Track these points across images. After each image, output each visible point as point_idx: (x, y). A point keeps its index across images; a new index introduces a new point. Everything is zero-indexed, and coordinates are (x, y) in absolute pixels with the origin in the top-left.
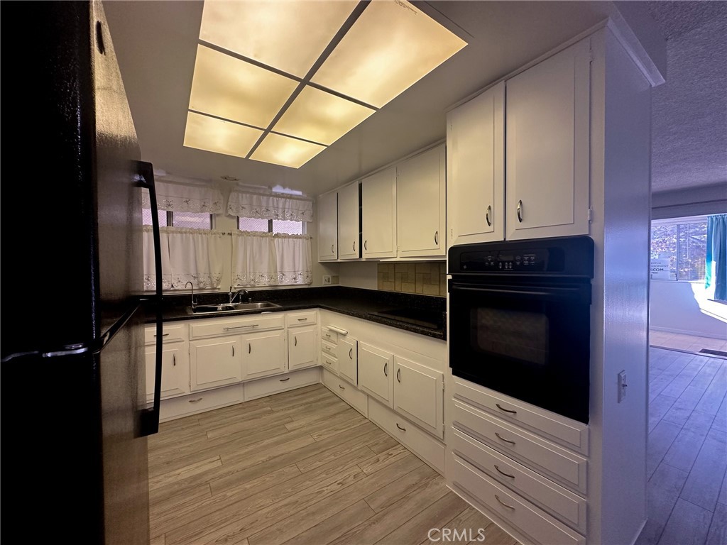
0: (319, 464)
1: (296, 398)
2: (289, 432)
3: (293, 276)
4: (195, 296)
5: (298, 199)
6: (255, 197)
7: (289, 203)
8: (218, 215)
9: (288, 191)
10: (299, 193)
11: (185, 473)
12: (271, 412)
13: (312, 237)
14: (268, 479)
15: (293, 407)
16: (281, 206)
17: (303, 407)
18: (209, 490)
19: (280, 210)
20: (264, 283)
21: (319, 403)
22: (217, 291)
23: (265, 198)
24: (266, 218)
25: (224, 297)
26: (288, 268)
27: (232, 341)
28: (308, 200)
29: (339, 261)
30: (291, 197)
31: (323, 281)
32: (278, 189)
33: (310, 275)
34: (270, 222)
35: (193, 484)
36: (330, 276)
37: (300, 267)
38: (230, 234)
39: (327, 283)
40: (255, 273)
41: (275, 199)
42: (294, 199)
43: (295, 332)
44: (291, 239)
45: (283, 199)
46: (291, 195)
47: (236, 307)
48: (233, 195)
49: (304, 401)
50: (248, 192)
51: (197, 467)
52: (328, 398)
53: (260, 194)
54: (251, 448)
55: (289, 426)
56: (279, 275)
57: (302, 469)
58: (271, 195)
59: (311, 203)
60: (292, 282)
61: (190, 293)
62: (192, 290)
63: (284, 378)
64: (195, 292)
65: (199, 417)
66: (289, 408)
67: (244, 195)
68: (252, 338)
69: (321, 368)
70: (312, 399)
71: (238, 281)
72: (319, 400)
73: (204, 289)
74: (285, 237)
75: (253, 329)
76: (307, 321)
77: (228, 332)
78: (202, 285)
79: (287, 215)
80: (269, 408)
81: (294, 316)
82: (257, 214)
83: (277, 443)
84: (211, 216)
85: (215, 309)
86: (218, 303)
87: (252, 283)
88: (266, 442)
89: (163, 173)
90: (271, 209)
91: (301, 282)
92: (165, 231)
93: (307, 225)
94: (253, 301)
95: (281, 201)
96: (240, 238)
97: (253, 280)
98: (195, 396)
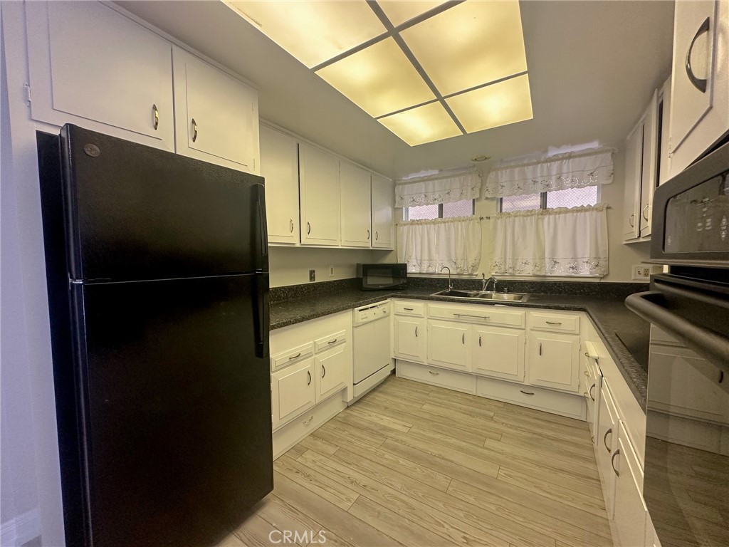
1: (532, 421)
2: (483, 447)
3: (574, 264)
4: (453, 280)
6: (517, 170)
7: (567, 166)
10: (595, 145)
11: (386, 421)
12: (491, 419)
13: (610, 208)
14: (418, 470)
15: (517, 428)
16: (554, 172)
17: (529, 435)
18: (381, 443)
19: (555, 178)
20: (527, 272)
22: (474, 278)
23: (531, 167)
24: (535, 192)
26: (562, 253)
27: (463, 328)
28: (606, 151)
29: (641, 240)
30: (570, 156)
32: (552, 153)
34: (544, 196)
35: (381, 432)
37: (586, 252)
38: (488, 218)
39: (642, 277)
40: (515, 259)
41: (545, 165)
42: (575, 157)
43: (542, 337)
44: (569, 215)
45: (558, 163)
47: (484, 296)
48: (492, 175)
50: (506, 168)
51: (394, 423)
53: (524, 165)
54: (438, 436)
55: (489, 443)
56: (548, 263)
57: (450, 489)
58: (539, 162)
59: (609, 155)
60: (571, 273)
61: (447, 277)
62: (450, 274)
64: (452, 277)
66: (511, 427)
67: (504, 171)
70: (551, 433)
71: (495, 269)
72: (560, 441)
73: (462, 274)
74: (560, 213)
75: (485, 321)
76: (562, 327)
77: (459, 318)
78: (458, 270)
79: (567, 182)
80: (492, 414)
81: (539, 316)
82: (525, 191)
83: (460, 449)
84: (474, 200)
85: (468, 295)
86: (471, 289)
87: (511, 271)
88: (453, 441)
89: (436, 172)
90: (539, 180)
91: (586, 272)
92: (434, 222)
93: (603, 189)
94: (509, 291)
95: (555, 165)
96: (499, 221)
97: (514, 268)
98: (434, 369)
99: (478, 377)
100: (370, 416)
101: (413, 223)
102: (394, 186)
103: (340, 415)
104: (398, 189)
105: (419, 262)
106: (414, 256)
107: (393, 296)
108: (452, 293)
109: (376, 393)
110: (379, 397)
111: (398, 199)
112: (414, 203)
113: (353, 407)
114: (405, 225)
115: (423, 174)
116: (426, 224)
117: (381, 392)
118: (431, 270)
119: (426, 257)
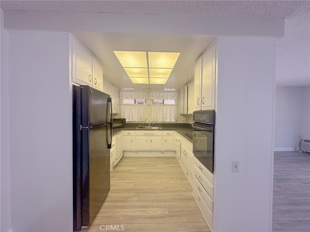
0: (159, 176)
1: (165, 159)
2: (157, 167)
3: (171, 119)
4: (140, 124)
5: (172, 92)
6: (157, 93)
7: (169, 94)
8: (147, 100)
9: (169, 89)
10: (174, 90)
12: (156, 161)
13: (177, 105)
14: (145, 175)
17: (165, 162)
18: (131, 173)
19: (166, 96)
20: (160, 121)
21: (171, 162)
22: (146, 123)
23: (161, 93)
24: (162, 99)
25: (147, 125)
26: (168, 116)
27: (146, 138)
28: (176, 92)
29: (184, 114)
31: (182, 121)
33: (176, 118)
35: (129, 171)
36: (184, 119)
37: (173, 116)
38: (150, 105)
39: (183, 122)
40: (157, 117)
43: (166, 138)
44: (169, 106)
45: (167, 93)
46: (170, 91)
47: (150, 128)
48: (151, 93)
51: (131, 168)
52: (175, 162)
53: (159, 92)
54: (145, 168)
56: (165, 118)
57: (154, 176)
58: (163, 92)
60: (170, 121)
61: (138, 123)
63: (163, 152)
65: (137, 158)
67: (154, 93)
68: (152, 138)
69: (175, 151)
71: (152, 120)
74: (167, 105)
75: (152, 135)
76: (170, 134)
77: (145, 134)
78: (142, 121)
79: (169, 98)
81: (165, 132)
82: (158, 98)
84: (145, 100)
85: (145, 128)
86: (146, 126)
88: (149, 168)
89: (134, 89)
90: (163, 96)
91: (173, 121)
92: (133, 105)
93: (176, 101)
94: (156, 126)
96: (153, 106)
97: (157, 120)
98: (137, 152)
99: (150, 151)
100: (123, 168)
101: (126, 105)
102: (119, 91)
104: (121, 93)
107: (123, 130)
108: (140, 128)
111: (121, 96)
112: (127, 98)
114: (123, 105)
115: (130, 89)
116: (131, 105)
117: (122, 162)
119: (131, 116)
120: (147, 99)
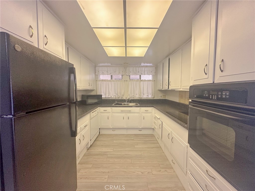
0: (139, 163)
1: (143, 137)
2: (135, 148)
3: (148, 95)
4: (117, 100)
6: (134, 68)
7: (146, 69)
9: (146, 64)
10: (151, 65)
11: (104, 150)
12: (133, 140)
13: (155, 80)
14: (122, 161)
15: (140, 140)
16: (143, 70)
17: (144, 141)
18: (106, 157)
19: (143, 72)
20: (137, 97)
21: (149, 142)
22: (123, 99)
23: (138, 68)
24: (139, 75)
25: (124, 101)
26: (145, 92)
27: (123, 115)
28: (153, 67)
29: (163, 89)
30: (147, 66)
32: (142, 64)
33: (154, 94)
34: (140, 76)
35: (104, 154)
36: (162, 95)
37: (150, 91)
38: (127, 81)
39: (160, 98)
40: (134, 93)
41: (141, 68)
42: (148, 67)
43: (144, 115)
44: (147, 82)
47: (127, 104)
48: (128, 68)
49: (145, 140)
50: (132, 67)
51: (107, 149)
52: (153, 141)
53: (136, 67)
54: (122, 149)
55: (136, 146)
56: (142, 94)
57: (132, 162)
59: (155, 68)
60: (147, 97)
62: (116, 98)
63: (140, 130)
64: (117, 99)
65: (114, 135)
66: (139, 140)
67: (131, 68)
68: (129, 115)
70: (148, 139)
71: (129, 96)
72: (150, 141)
73: (119, 98)
74: (145, 81)
75: (130, 112)
76: (148, 111)
77: (122, 112)
78: (118, 97)
79: (146, 73)
80: (133, 138)
81: (143, 109)
82: (135, 74)
83: (130, 151)
84: (122, 75)
85: (121, 104)
87: (133, 97)
88: (127, 149)
89: (110, 64)
90: (140, 72)
91: (150, 97)
92: (110, 81)
93: (153, 76)
94: (133, 102)
95: (143, 68)
96: (130, 82)
97: (134, 96)
98: (114, 129)
99: (127, 129)
100: (97, 150)
101: (102, 80)
102: (95, 67)
103: (86, 153)
104: (97, 68)
105: (105, 94)
106: (103, 92)
107: (99, 106)
108: (117, 104)
109: (96, 142)
110: (98, 143)
111: (97, 72)
112: (103, 74)
113: (90, 149)
114: (100, 81)
115: (106, 64)
116: (108, 81)
117: (97, 141)
118: (109, 97)
119: (107, 92)
120: (124, 74)
